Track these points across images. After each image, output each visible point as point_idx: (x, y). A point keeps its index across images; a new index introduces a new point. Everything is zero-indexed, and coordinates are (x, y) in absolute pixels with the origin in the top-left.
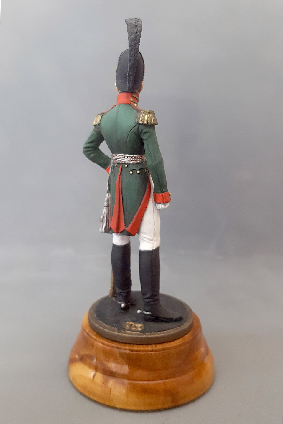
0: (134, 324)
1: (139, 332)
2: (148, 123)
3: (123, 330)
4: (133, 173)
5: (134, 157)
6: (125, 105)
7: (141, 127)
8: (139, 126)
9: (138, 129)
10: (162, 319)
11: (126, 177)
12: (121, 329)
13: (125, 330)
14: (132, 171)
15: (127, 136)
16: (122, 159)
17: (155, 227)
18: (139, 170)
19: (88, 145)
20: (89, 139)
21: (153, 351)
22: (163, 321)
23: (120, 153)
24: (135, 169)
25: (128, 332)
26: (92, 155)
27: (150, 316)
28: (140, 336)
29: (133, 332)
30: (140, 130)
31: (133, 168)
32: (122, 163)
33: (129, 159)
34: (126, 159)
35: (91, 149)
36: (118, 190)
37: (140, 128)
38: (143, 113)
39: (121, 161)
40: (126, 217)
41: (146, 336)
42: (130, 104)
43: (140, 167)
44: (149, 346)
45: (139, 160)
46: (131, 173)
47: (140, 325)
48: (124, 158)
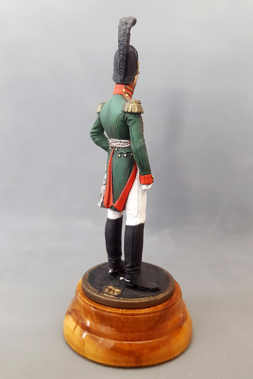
0: (113, 289)
1: (114, 296)
2: (131, 111)
3: (102, 293)
4: (121, 156)
5: (122, 142)
6: (117, 96)
7: (127, 115)
8: (125, 114)
9: (124, 117)
10: (139, 288)
11: (116, 159)
12: (101, 291)
13: (104, 292)
14: (120, 154)
15: (115, 123)
16: (114, 143)
17: (139, 205)
18: (126, 154)
19: (93, 131)
20: (94, 125)
21: (122, 314)
22: (140, 290)
23: (113, 138)
24: (123, 152)
25: (105, 295)
26: (97, 139)
27: (129, 283)
28: (114, 300)
29: (109, 296)
30: (126, 118)
31: (121, 152)
32: (114, 147)
33: (119, 143)
34: (116, 143)
35: (96, 134)
36: (109, 171)
37: (125, 116)
38: (129, 102)
39: (113, 145)
40: (114, 194)
41: (118, 301)
42: (122, 95)
43: (127, 151)
44: (121, 310)
45: (127, 145)
46: (119, 156)
47: (118, 291)
48: (115, 142)
